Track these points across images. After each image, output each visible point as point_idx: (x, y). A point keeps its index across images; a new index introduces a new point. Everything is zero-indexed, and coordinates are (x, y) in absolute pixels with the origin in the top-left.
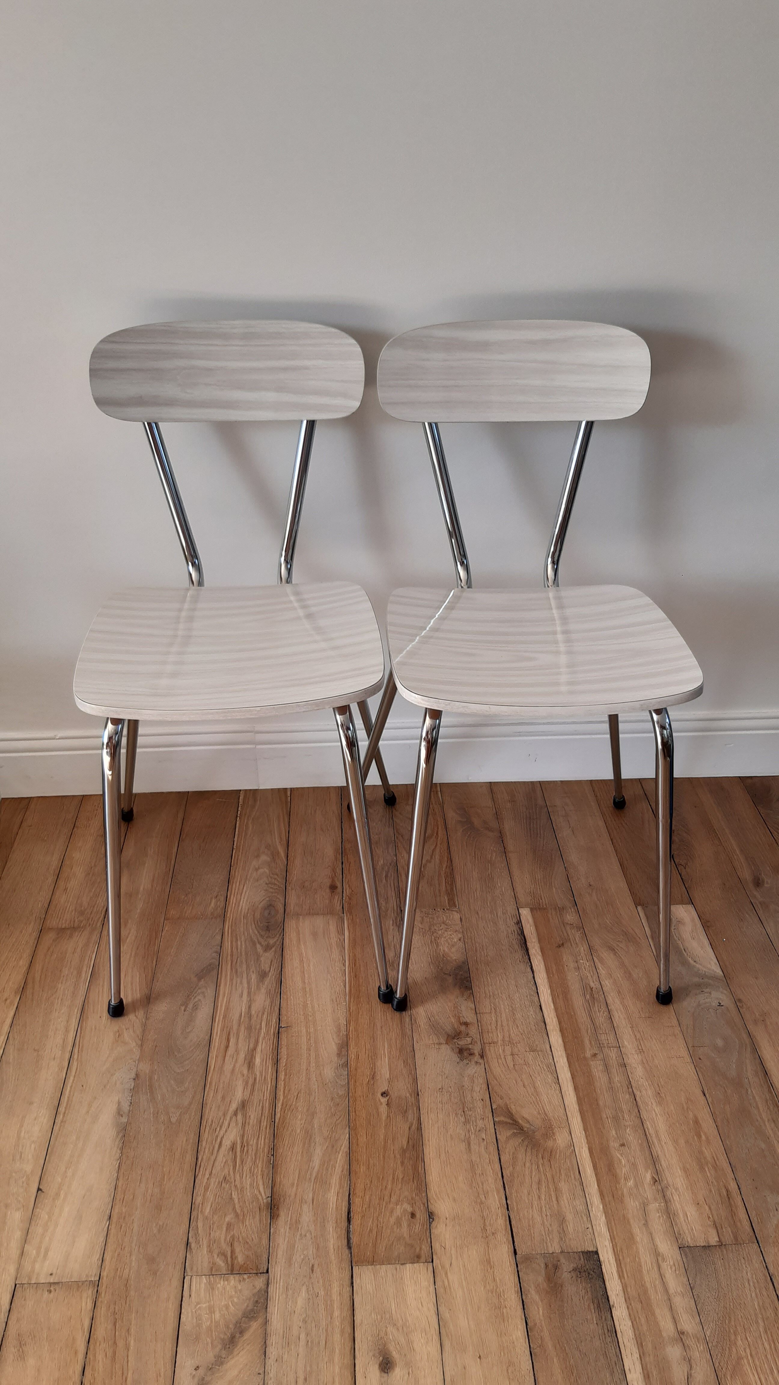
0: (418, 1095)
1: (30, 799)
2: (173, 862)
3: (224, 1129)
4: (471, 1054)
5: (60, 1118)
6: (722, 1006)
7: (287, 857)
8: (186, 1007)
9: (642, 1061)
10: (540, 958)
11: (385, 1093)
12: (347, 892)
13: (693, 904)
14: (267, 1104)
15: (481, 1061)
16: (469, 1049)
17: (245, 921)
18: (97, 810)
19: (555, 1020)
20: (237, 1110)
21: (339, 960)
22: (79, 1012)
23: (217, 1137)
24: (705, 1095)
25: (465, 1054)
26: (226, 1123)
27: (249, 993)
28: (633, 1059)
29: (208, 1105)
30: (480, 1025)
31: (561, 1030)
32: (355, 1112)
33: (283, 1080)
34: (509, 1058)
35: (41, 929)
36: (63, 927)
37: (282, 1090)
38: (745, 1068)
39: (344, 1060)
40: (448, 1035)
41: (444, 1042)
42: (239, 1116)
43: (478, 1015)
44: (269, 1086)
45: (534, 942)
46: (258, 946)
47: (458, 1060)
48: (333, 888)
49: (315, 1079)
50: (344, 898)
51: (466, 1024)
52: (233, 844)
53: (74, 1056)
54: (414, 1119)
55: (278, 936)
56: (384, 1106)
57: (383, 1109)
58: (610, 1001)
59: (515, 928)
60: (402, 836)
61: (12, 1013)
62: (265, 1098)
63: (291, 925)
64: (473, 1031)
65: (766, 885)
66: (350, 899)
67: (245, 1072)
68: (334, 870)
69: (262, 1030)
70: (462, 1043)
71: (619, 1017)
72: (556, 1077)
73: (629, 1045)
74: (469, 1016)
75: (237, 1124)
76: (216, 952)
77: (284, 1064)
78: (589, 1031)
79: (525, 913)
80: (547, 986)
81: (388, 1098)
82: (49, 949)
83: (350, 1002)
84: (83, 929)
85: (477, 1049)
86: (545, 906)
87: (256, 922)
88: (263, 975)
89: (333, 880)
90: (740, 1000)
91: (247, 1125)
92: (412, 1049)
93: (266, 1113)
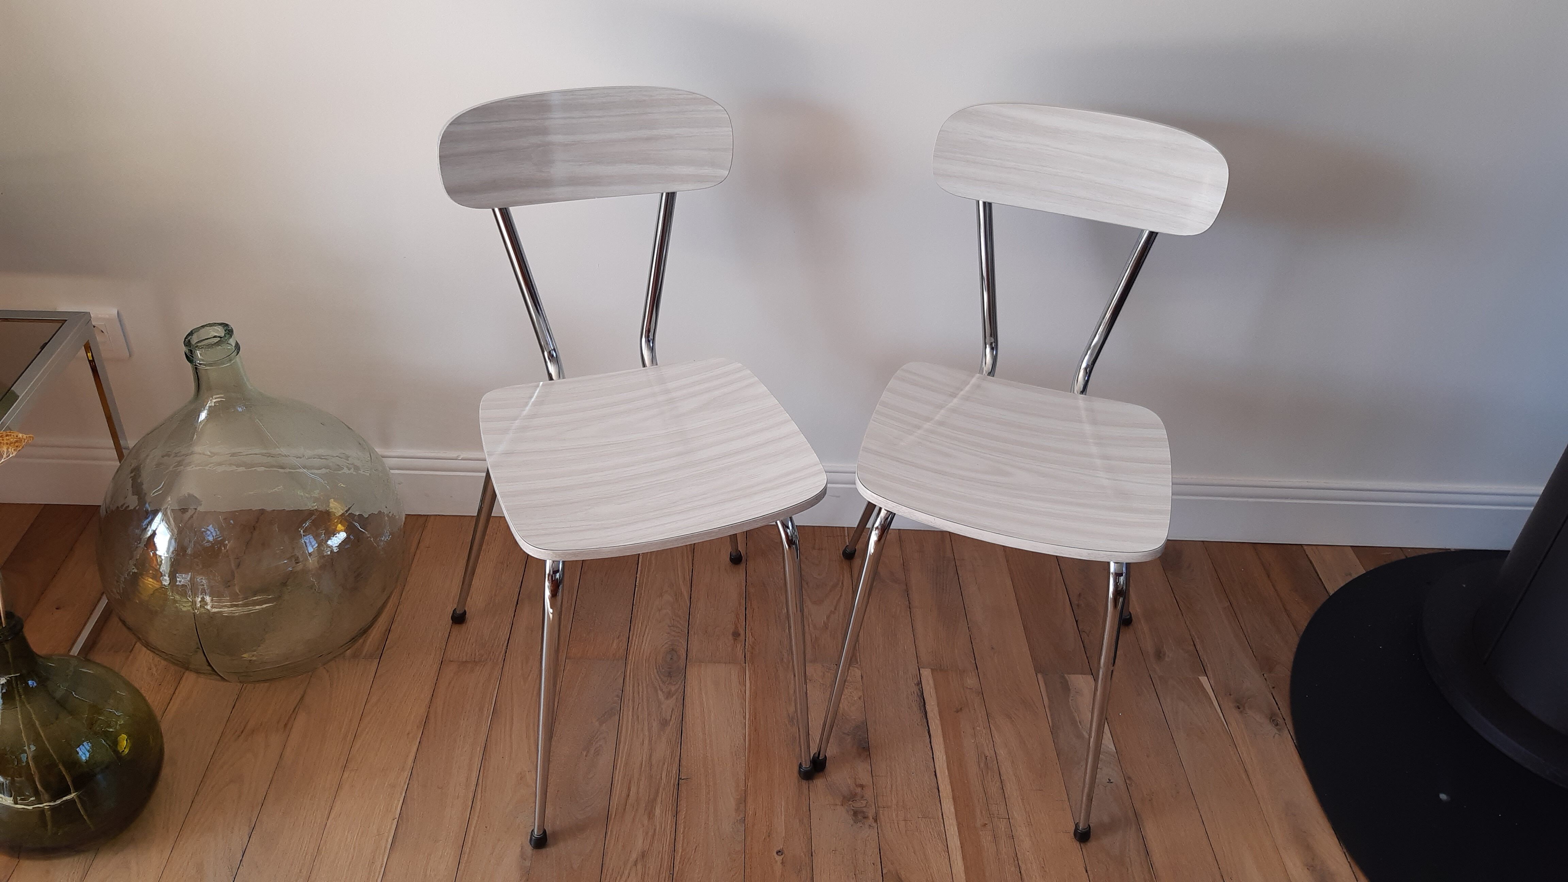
0: (812, 856)
1: (427, 516)
2: (575, 597)
3: (624, 878)
4: (866, 817)
5: (465, 857)
6: (1111, 783)
7: (691, 598)
8: (588, 752)
9: (1030, 833)
10: (938, 722)
11: (780, 852)
12: (750, 640)
13: (1092, 674)
14: (666, 856)
15: (874, 825)
16: (863, 812)
17: (647, 665)
18: (496, 534)
19: (949, 787)
20: (637, 860)
21: (740, 712)
22: (482, 752)
24: (1086, 869)
25: (860, 817)
26: (626, 873)
27: (650, 741)
28: (1022, 832)
29: (609, 854)
30: (875, 787)
31: (954, 798)
32: (751, 869)
33: (681, 832)
34: (902, 823)
35: (442, 661)
36: (464, 660)
37: (681, 843)
38: (1127, 847)
39: (742, 815)
40: (844, 797)
41: (840, 804)
42: (639, 866)
43: (874, 778)
44: (668, 838)
45: (933, 705)
46: (660, 692)
47: (852, 822)
48: (736, 635)
49: (713, 834)
50: (746, 647)
51: (862, 786)
52: (636, 581)
53: (477, 795)
54: (807, 879)
55: (679, 683)
56: (779, 863)
57: (778, 867)
58: (1003, 771)
59: (915, 689)
60: (807, 584)
61: (415, 749)
62: (664, 850)
63: (693, 673)
64: (869, 793)
65: (1167, 659)
66: (753, 648)
67: (646, 822)
68: (737, 616)
69: (662, 781)
70: (858, 805)
71: (1011, 788)
72: (946, 845)
73: (1018, 815)
74: (864, 777)
75: (636, 874)
76: (618, 696)
77: (683, 817)
78: (981, 800)
79: (926, 673)
80: (943, 751)
81: (782, 856)
82: (449, 684)
83: (749, 757)
85: (871, 814)
86: (946, 668)
87: (658, 668)
88: (664, 723)
89: (736, 627)
90: (1130, 778)
91: (646, 876)
92: (808, 808)
93: (665, 865)
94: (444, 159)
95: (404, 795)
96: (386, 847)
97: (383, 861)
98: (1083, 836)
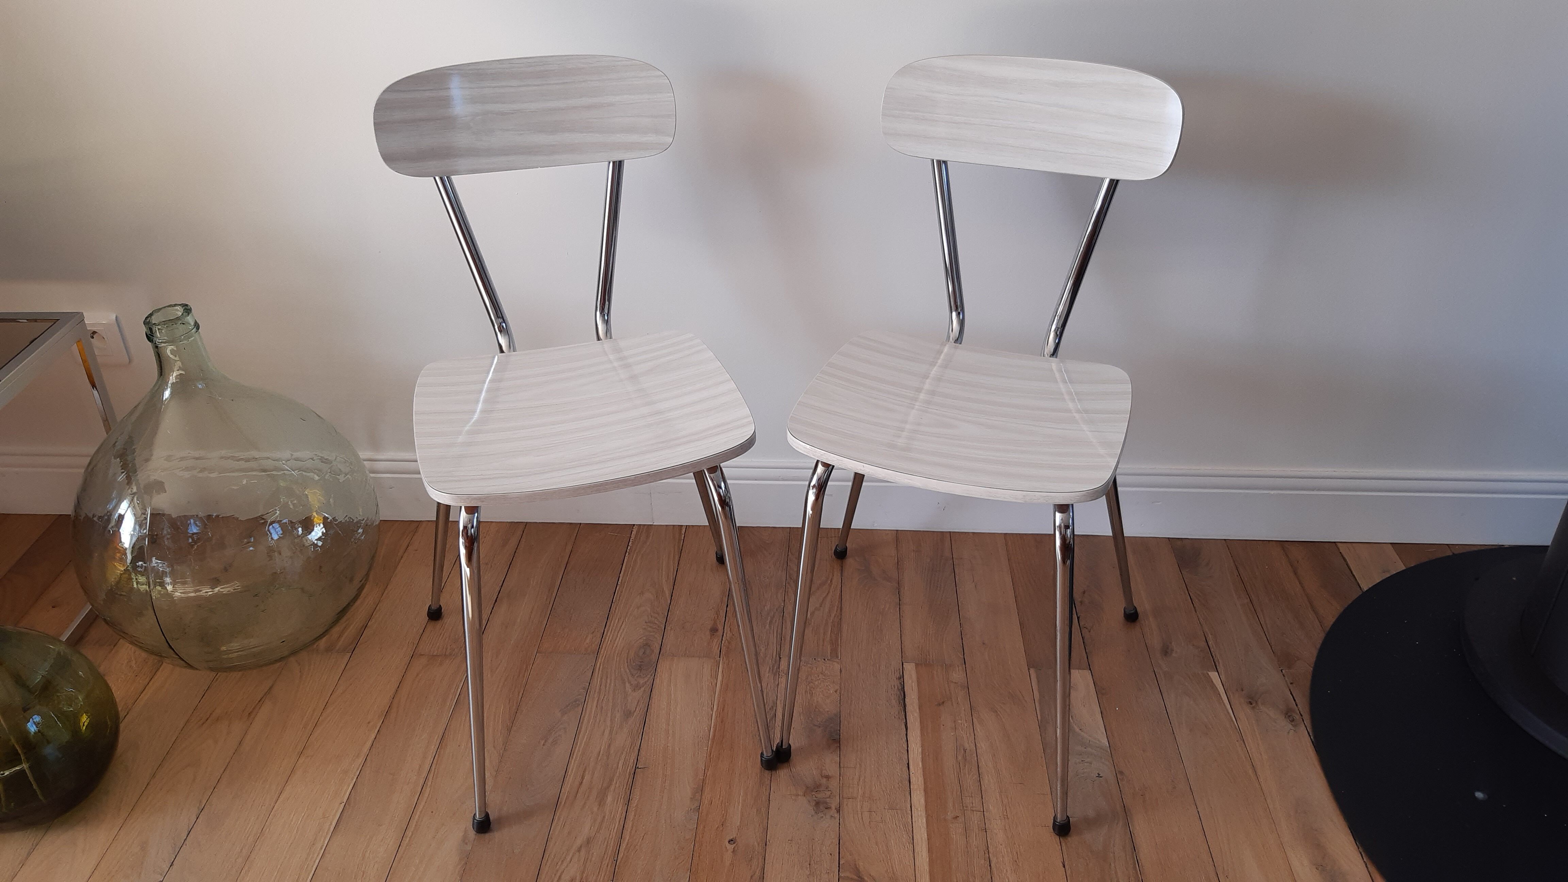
0: (766, 845)
1: (420, 522)
2: (554, 595)
3: (565, 864)
4: (828, 808)
5: (406, 841)
6: (1101, 777)
7: (672, 596)
8: (546, 741)
9: (1005, 827)
10: (917, 714)
11: (732, 841)
12: (728, 635)
13: (1090, 669)
14: (612, 843)
15: (836, 815)
16: (826, 803)
17: (618, 660)
19: (921, 779)
20: (581, 847)
21: (708, 703)
22: (439, 740)
23: (557, 871)
24: (1064, 867)
25: (821, 808)
26: (569, 858)
27: (611, 732)
28: (996, 826)
29: (553, 839)
30: (841, 779)
31: (925, 791)
32: (699, 857)
33: (631, 819)
34: (866, 814)
35: (413, 655)
36: (435, 654)
37: (629, 830)
38: (1112, 842)
39: (696, 804)
40: (807, 788)
41: (802, 794)
42: (583, 853)
43: (842, 769)
44: (617, 825)
45: (914, 699)
46: (627, 685)
47: (813, 812)
48: (714, 630)
49: (664, 822)
50: (723, 642)
51: (828, 777)
52: (618, 580)
53: (428, 782)
54: (757, 868)
55: (649, 676)
56: (730, 852)
57: (728, 857)
58: (982, 763)
59: (897, 683)
61: (373, 737)
62: (611, 837)
63: (663, 666)
64: (834, 784)
65: (1174, 655)
66: (729, 643)
67: (595, 809)
68: (717, 613)
69: (618, 770)
70: (820, 796)
71: (989, 781)
72: (911, 837)
73: (994, 808)
74: (831, 768)
75: (579, 861)
76: (584, 688)
77: (635, 805)
78: (955, 793)
79: (910, 669)
80: (919, 744)
81: (734, 845)
82: (418, 675)
83: (712, 747)
84: (454, 657)
85: (834, 804)
86: (931, 662)
87: (629, 661)
88: (628, 714)
89: (715, 623)
90: (1121, 773)
91: (589, 862)
92: (768, 798)
93: (610, 852)
94: (379, 126)
95: (354, 780)
96: (329, 830)
97: (324, 842)
98: (1063, 829)
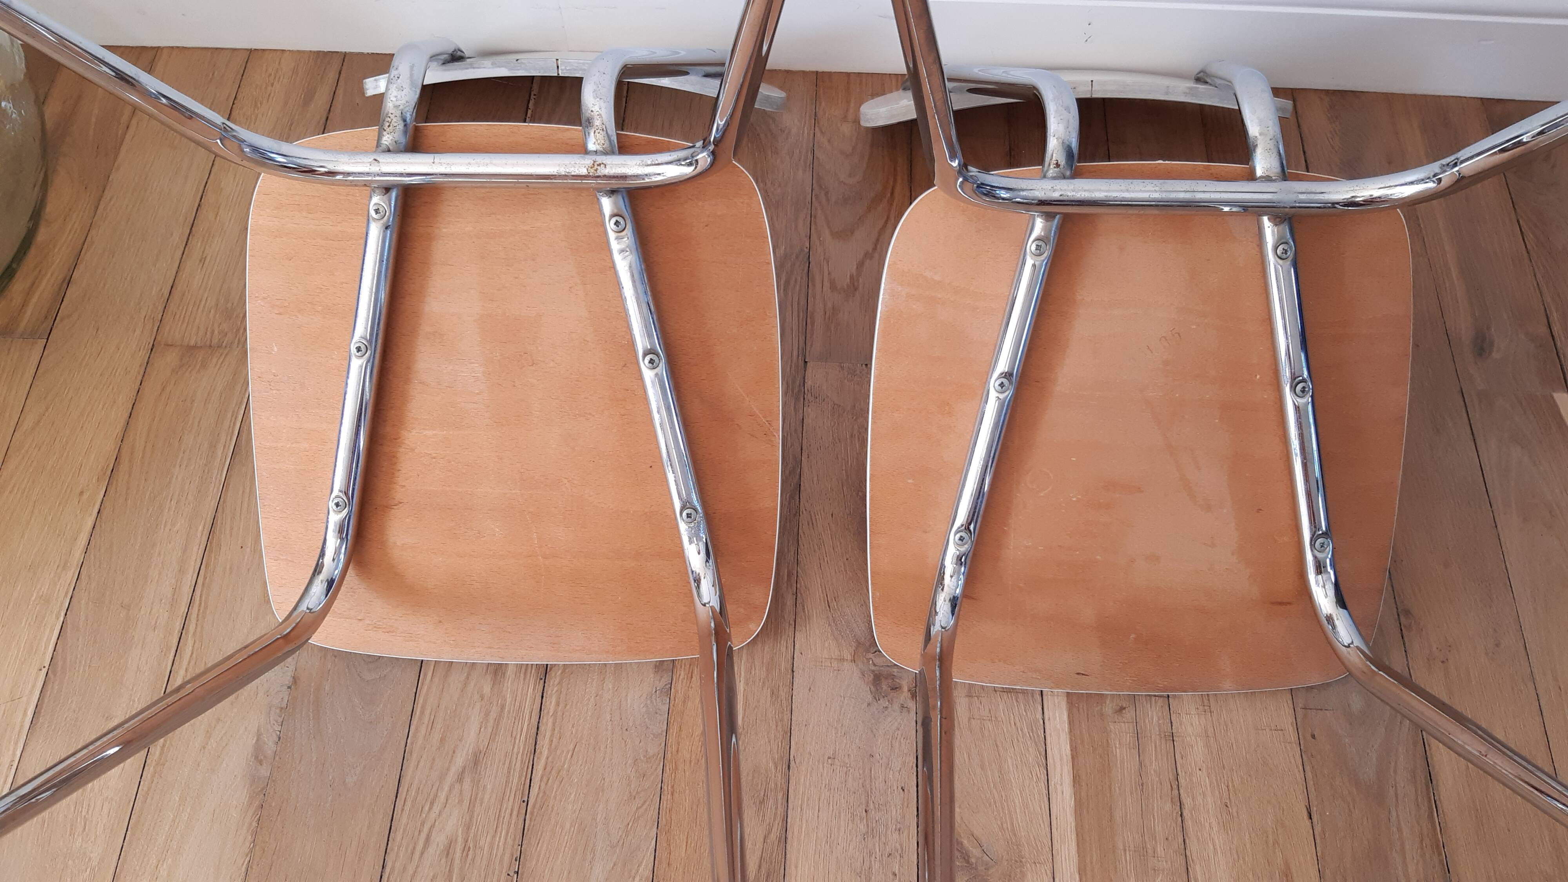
0: (789, 768)
3: (436, 809)
4: (896, 688)
9: (1206, 732)
14: (518, 765)
15: (911, 704)
16: (893, 678)
18: (272, 85)
20: (463, 772)
22: (206, 533)
23: (423, 824)
24: (1311, 818)
25: (885, 687)
26: (442, 796)
29: (415, 756)
32: (672, 795)
33: (551, 714)
35: (153, 345)
36: (192, 343)
37: (548, 735)
38: (1393, 764)
40: (859, 643)
41: (849, 658)
42: (467, 784)
44: (526, 724)
47: (869, 697)
49: (608, 718)
53: (189, 626)
54: (774, 820)
61: (90, 524)
62: (516, 750)
65: (1495, 355)
67: (487, 689)
72: (1044, 753)
75: (461, 801)
82: (163, 390)
84: (226, 352)
85: (906, 681)
91: (478, 804)
92: (789, 667)
93: (515, 781)
95: (62, 619)
96: (22, 726)
97: (14, 754)
